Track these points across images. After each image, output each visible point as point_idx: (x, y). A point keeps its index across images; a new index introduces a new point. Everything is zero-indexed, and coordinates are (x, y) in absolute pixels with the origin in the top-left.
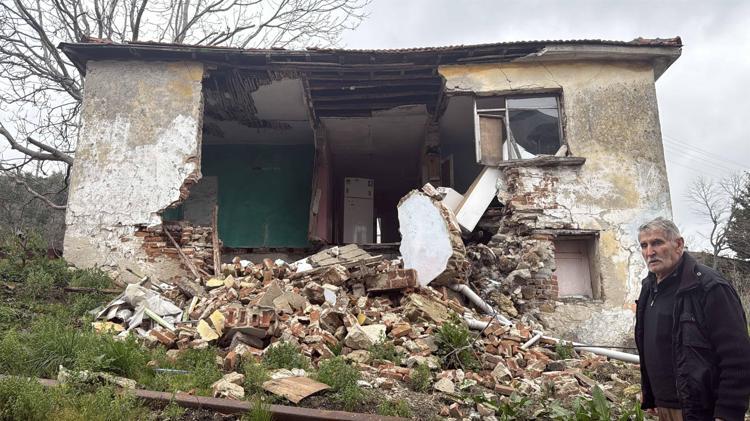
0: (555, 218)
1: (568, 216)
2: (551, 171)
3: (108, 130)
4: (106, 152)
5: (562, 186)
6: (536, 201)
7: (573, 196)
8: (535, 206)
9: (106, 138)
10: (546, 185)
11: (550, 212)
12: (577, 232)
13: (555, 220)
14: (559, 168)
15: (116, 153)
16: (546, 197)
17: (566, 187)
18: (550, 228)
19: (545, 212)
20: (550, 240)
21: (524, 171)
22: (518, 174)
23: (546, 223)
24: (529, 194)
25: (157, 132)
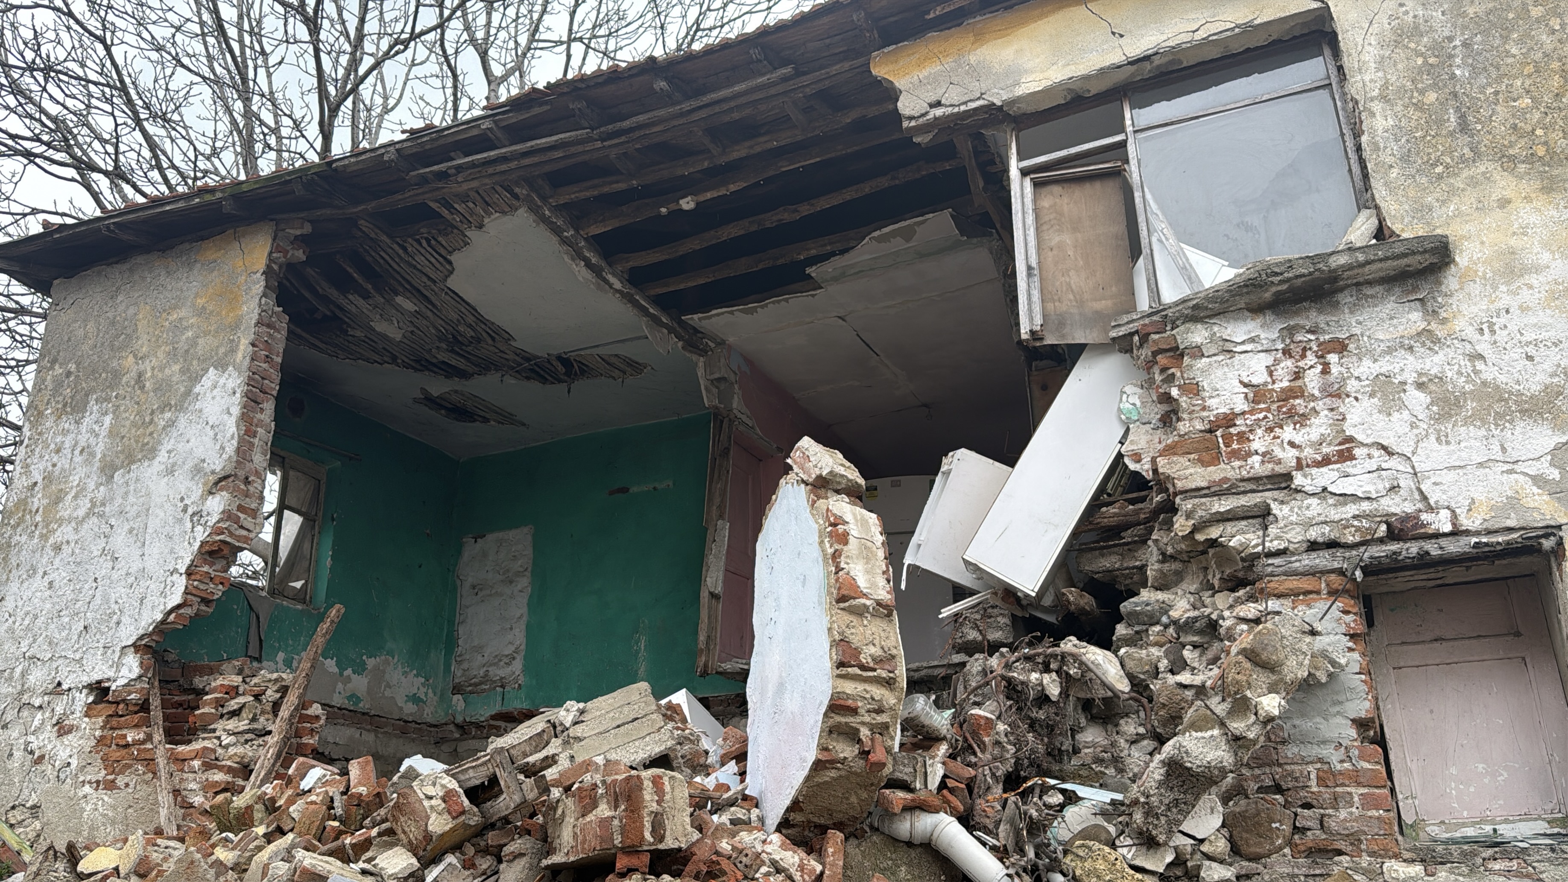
0: (1345, 498)
1: (1406, 482)
2: (1313, 317)
3: (68, 442)
4: (58, 500)
5: (1367, 368)
6: (1259, 442)
7: (1417, 399)
8: (1256, 466)
9: (63, 462)
10: (1298, 375)
11: (1325, 477)
12: (1453, 547)
13: (1351, 509)
14: (1346, 298)
15: (76, 497)
16: (1301, 420)
17: (1384, 366)
18: (1332, 545)
19: (1299, 480)
20: (1334, 593)
21: (1197, 335)
22: (1177, 353)
23: (1309, 524)
24: (1229, 420)
25: (163, 423)
